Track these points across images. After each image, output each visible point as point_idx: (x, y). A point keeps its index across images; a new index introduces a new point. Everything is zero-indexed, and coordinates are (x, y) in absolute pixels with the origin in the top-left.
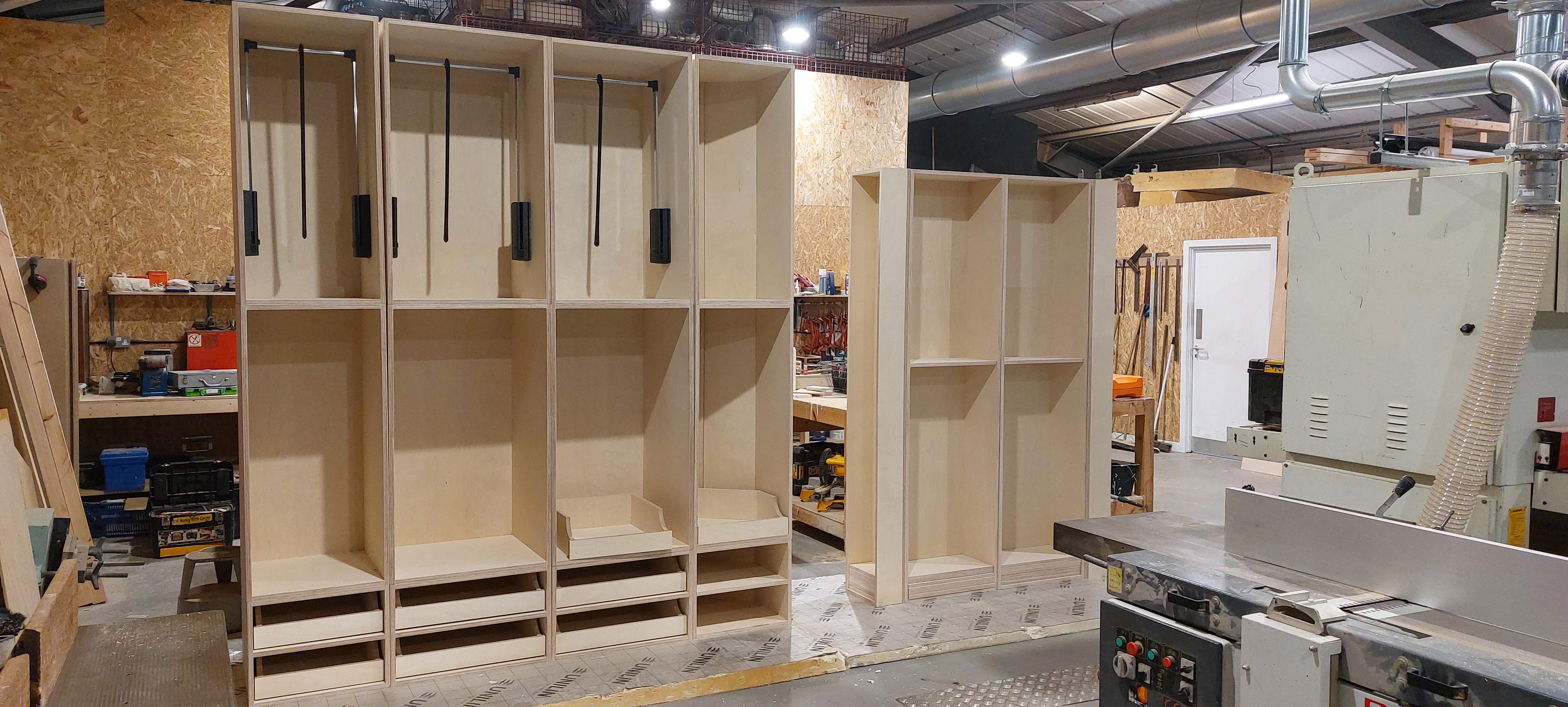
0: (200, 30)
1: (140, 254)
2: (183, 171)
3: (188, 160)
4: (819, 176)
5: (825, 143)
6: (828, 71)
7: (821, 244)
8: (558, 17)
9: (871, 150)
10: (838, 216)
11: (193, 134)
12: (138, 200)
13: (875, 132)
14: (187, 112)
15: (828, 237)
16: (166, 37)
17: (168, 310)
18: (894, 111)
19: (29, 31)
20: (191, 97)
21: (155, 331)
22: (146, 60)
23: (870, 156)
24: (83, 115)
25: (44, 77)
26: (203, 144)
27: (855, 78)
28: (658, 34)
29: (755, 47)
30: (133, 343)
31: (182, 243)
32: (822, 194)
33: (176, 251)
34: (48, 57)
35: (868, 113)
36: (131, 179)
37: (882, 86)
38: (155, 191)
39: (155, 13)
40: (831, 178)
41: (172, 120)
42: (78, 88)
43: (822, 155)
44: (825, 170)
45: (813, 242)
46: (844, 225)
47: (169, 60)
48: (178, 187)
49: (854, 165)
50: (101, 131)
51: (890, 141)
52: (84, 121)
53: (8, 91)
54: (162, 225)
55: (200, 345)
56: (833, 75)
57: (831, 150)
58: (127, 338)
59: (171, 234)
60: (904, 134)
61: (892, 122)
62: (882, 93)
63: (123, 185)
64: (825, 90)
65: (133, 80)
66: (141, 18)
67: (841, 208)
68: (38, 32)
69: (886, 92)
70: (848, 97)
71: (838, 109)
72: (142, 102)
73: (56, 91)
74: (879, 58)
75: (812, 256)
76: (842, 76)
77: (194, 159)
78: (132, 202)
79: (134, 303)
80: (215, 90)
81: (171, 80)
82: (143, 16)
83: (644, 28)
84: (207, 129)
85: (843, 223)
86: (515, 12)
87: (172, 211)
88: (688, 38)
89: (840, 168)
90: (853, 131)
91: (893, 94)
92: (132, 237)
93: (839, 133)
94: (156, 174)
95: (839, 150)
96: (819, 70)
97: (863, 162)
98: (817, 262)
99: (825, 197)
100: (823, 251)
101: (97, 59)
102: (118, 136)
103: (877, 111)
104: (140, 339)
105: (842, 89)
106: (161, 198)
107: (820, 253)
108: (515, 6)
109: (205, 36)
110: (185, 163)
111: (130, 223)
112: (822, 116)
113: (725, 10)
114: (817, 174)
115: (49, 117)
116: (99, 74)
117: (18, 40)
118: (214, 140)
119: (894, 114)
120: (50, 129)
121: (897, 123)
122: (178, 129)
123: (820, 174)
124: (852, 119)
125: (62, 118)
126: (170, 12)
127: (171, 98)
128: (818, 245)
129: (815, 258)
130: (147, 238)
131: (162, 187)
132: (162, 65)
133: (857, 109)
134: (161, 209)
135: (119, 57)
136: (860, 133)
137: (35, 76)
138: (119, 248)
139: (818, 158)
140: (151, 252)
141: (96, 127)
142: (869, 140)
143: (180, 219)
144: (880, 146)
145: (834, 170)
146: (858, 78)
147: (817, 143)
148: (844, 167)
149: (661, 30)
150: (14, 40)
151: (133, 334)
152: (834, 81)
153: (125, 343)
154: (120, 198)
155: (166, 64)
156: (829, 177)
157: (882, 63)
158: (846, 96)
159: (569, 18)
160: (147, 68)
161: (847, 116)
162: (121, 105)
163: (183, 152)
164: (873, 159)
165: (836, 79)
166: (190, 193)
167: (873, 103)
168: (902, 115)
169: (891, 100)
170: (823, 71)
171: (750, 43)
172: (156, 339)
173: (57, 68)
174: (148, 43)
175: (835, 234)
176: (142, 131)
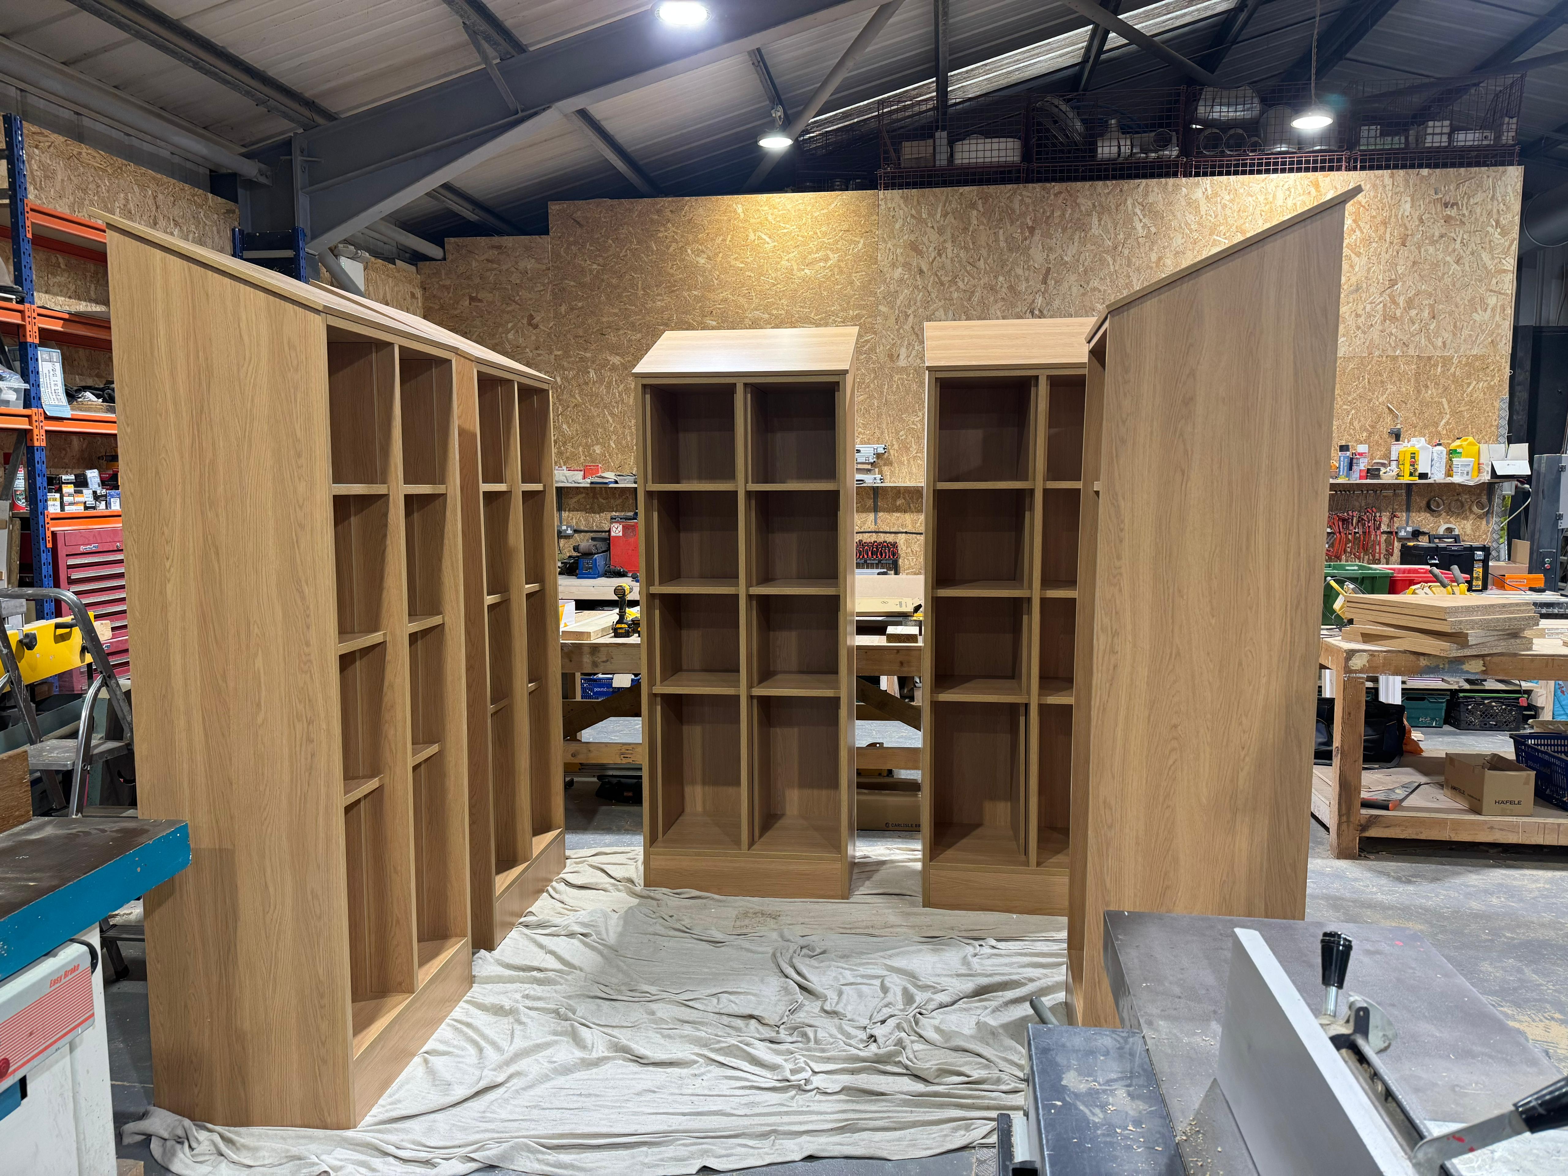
0: (625, 227)
1: (581, 449)
2: (614, 368)
3: (618, 358)
4: (1358, 316)
5: (1369, 269)
6: (1379, 168)
7: (1358, 411)
8: (988, 154)
9: (1451, 272)
10: (1388, 369)
11: (621, 332)
12: (579, 398)
13: (1458, 245)
14: (617, 311)
15: (1370, 401)
16: (598, 238)
17: (604, 501)
18: (1495, 210)
19: (493, 247)
20: (620, 296)
21: (594, 521)
22: (583, 263)
23: (1447, 280)
24: (535, 321)
25: (505, 288)
26: (630, 340)
27: (1425, 172)
28: (1119, 155)
29: (1260, 150)
30: (576, 531)
31: (614, 437)
32: (1363, 340)
33: (609, 445)
34: (507, 270)
35: (1448, 220)
36: (572, 379)
37: (1473, 178)
38: (591, 388)
39: (589, 215)
40: (1378, 318)
41: (604, 320)
42: (530, 296)
43: (1364, 285)
44: (1368, 307)
45: (1345, 407)
46: (1398, 383)
47: (601, 260)
48: (610, 383)
49: (1420, 296)
50: (549, 335)
51: (1485, 257)
52: (536, 327)
53: (479, 304)
54: (598, 421)
55: (621, 534)
56: (1386, 173)
57: (1380, 277)
58: (570, 527)
59: (605, 430)
60: (1511, 245)
61: (1489, 229)
62: (1474, 187)
63: (566, 384)
64: (1372, 194)
65: (572, 283)
66: (578, 223)
67: (1395, 359)
68: (499, 247)
69: (1480, 185)
70: (1412, 200)
71: (1393, 220)
72: (580, 304)
73: (514, 301)
74: (1470, 136)
75: (1343, 427)
76: (1402, 172)
77: (622, 356)
78: (574, 400)
79: (577, 494)
80: (640, 286)
81: (603, 280)
82: (578, 220)
83: (1100, 150)
84: (633, 325)
85: (1396, 379)
86: (938, 157)
87: (605, 407)
88: (1161, 153)
89: (1394, 302)
90: (1419, 248)
91: (1494, 187)
92: (574, 433)
93: (1395, 253)
94: (592, 374)
95: (1394, 277)
96: (1363, 168)
97: (1435, 290)
98: (1350, 435)
99: (1367, 344)
100: (1362, 419)
101: (544, 267)
102: (561, 339)
103: (1464, 215)
104: (582, 528)
105: (1402, 190)
106: (597, 395)
107: (1356, 423)
108: (938, 150)
109: (630, 232)
110: (616, 360)
111: (573, 420)
112: (1365, 231)
113: (1217, 108)
114: (1354, 313)
115: (510, 325)
116: (546, 281)
117: (486, 256)
118: (639, 336)
119: (1495, 217)
120: (510, 336)
121: (1499, 230)
122: (609, 327)
123: (1360, 312)
124: (1418, 230)
125: (520, 324)
126: (601, 212)
127: (603, 298)
128: (1353, 412)
129: (1347, 429)
130: (586, 434)
131: (597, 385)
132: (595, 266)
133: (1427, 215)
134: (597, 406)
135: (561, 263)
136: (1431, 249)
137: (498, 289)
138: (564, 444)
139: (1357, 290)
140: (589, 447)
141: (545, 331)
142: (1448, 258)
143: (612, 414)
144: (1467, 265)
145: (1385, 306)
146: (1431, 171)
147: (1357, 269)
148: (1401, 301)
149: (1123, 148)
150: (483, 258)
151: (577, 523)
152: (1388, 181)
153: (569, 532)
154: (565, 397)
155: (599, 265)
156: (1375, 316)
157: (1476, 143)
158: (1409, 199)
159: (1003, 153)
160: (583, 271)
161: (1409, 228)
162: (563, 309)
163: (615, 349)
164: (1454, 285)
165: (1392, 176)
166: (620, 389)
167: (1457, 204)
168: (1509, 216)
169: (1490, 196)
170: (1371, 168)
171: (1255, 147)
172: (595, 528)
173: (515, 278)
174: (584, 246)
175: (1382, 395)
176: (580, 332)
